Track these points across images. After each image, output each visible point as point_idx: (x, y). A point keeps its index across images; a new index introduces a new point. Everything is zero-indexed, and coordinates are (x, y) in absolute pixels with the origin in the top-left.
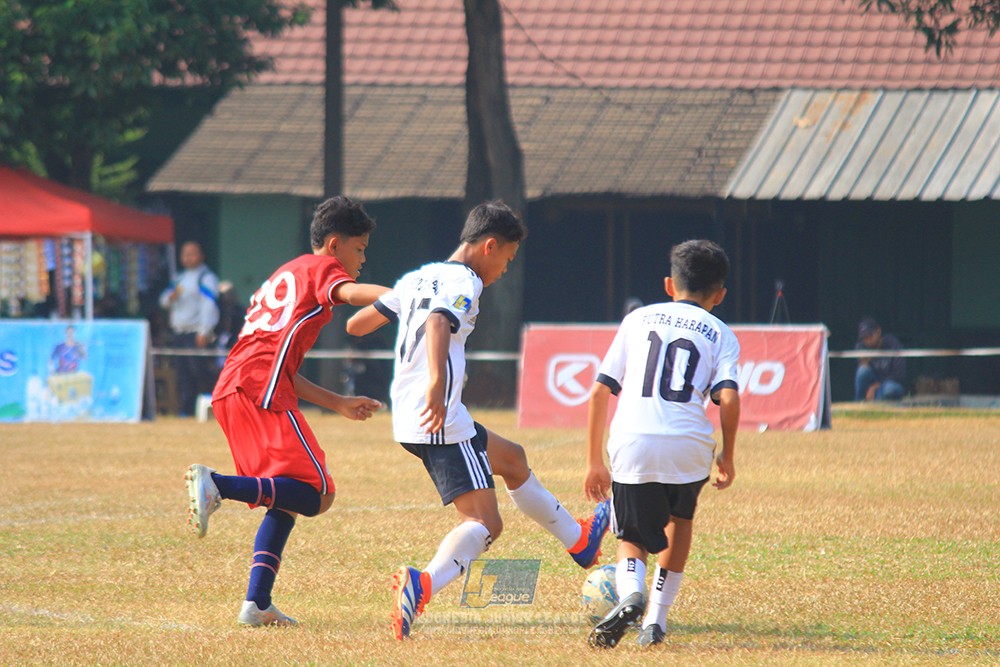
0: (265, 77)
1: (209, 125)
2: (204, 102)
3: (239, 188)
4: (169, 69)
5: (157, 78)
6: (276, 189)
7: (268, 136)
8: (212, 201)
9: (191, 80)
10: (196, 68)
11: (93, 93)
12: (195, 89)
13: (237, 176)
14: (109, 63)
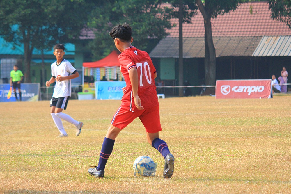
0: (168, 36)
1: (158, 45)
2: (157, 41)
3: (164, 57)
4: (151, 35)
5: (149, 37)
6: (170, 56)
7: (169, 47)
8: (159, 59)
9: (155, 37)
10: (156, 35)
11: (138, 40)
12: (156, 39)
13: (163, 54)
14: (140, 34)
